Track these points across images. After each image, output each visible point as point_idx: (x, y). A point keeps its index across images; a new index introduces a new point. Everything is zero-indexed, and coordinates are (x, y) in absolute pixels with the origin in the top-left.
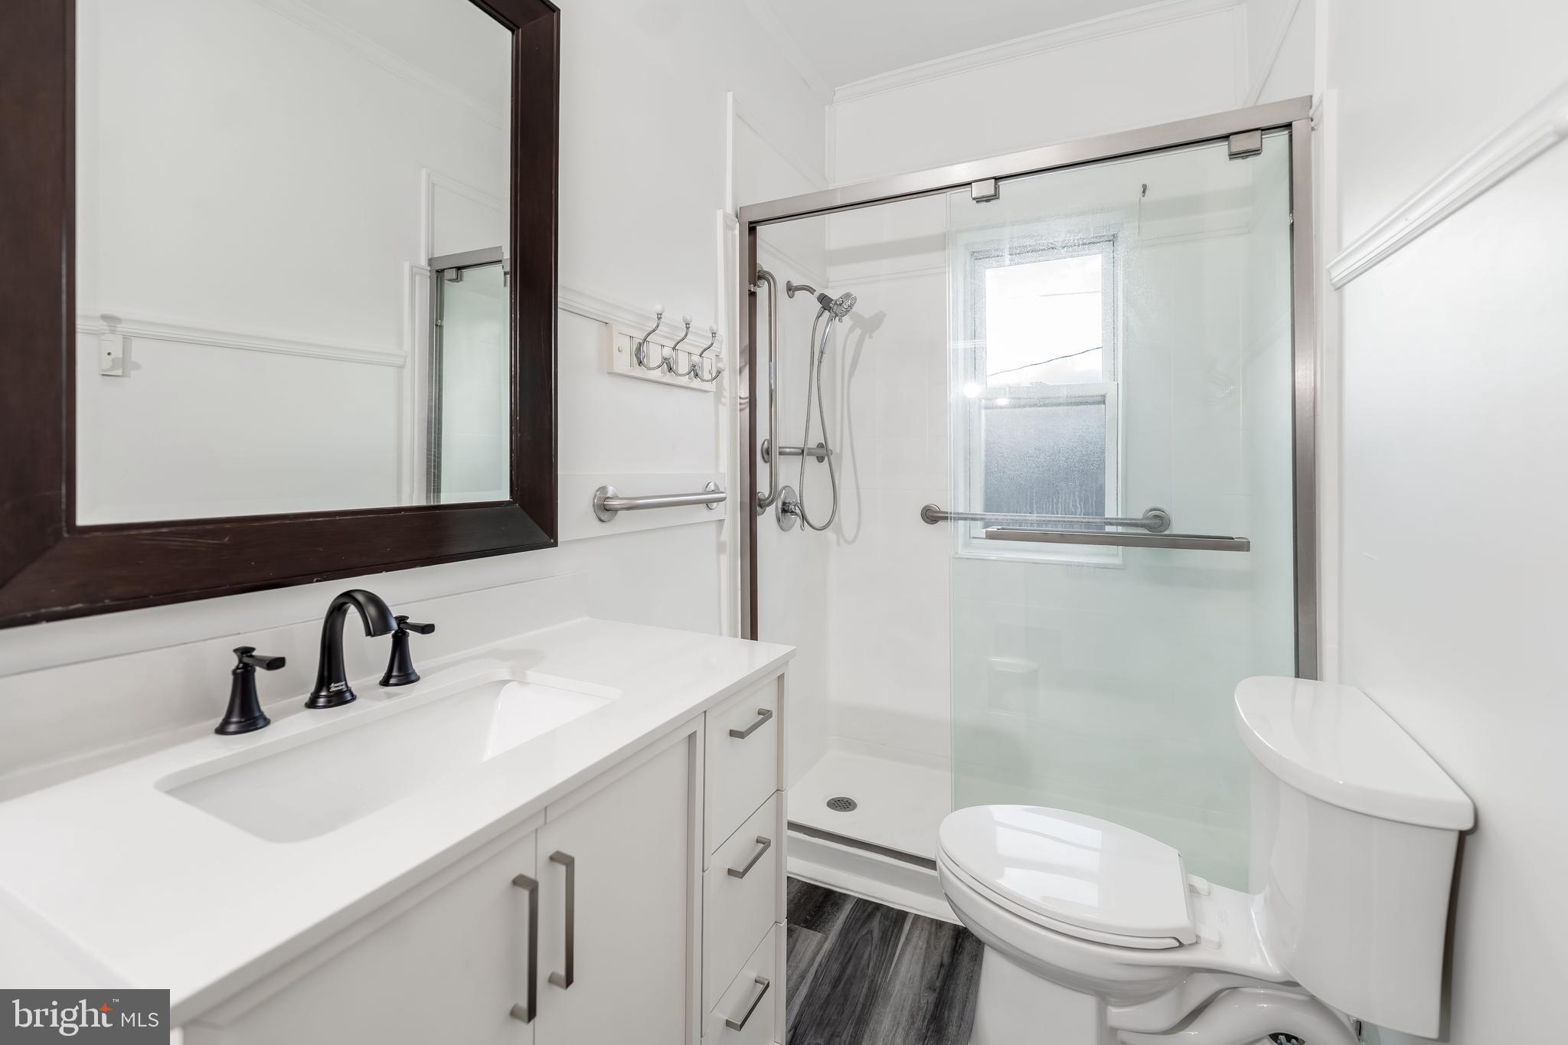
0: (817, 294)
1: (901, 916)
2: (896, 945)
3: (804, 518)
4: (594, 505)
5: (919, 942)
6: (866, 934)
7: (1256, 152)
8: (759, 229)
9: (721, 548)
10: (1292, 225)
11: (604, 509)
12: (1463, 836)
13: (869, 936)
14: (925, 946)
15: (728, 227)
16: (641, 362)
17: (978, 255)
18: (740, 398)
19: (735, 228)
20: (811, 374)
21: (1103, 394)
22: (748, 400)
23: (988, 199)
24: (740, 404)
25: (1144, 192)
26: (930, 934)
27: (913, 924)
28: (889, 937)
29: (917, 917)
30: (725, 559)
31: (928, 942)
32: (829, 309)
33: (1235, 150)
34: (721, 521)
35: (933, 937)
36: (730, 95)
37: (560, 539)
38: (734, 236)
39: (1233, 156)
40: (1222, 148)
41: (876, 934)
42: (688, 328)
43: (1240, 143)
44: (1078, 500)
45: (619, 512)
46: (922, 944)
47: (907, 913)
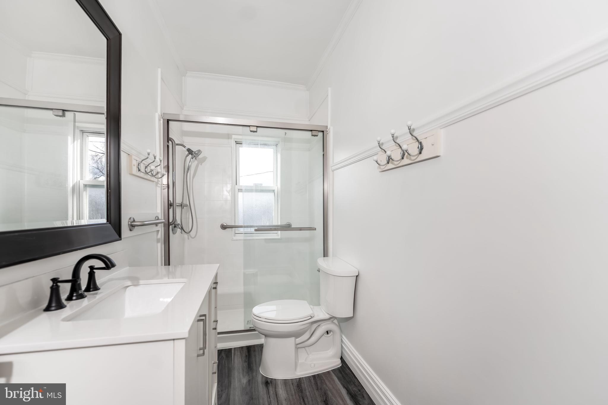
0: (186, 148)
1: (230, 350)
2: (231, 356)
3: (182, 228)
4: (129, 224)
5: (238, 353)
6: (221, 357)
7: (317, 136)
8: (170, 122)
9: (158, 241)
10: (323, 155)
11: (132, 227)
12: (357, 276)
13: (222, 358)
14: (240, 354)
15: (160, 120)
16: (139, 170)
17: (238, 143)
18: (163, 185)
19: (161, 120)
20: (184, 177)
21: (274, 189)
22: (167, 185)
23: (254, 132)
24: (163, 187)
25: (285, 134)
26: (240, 350)
27: (234, 350)
28: (228, 356)
29: (235, 348)
30: (159, 245)
31: (240, 353)
32: (192, 154)
33: (313, 134)
34: (158, 231)
35: (241, 351)
36: (159, 70)
37: (122, 237)
38: (161, 123)
39: (312, 135)
40: (310, 133)
41: (224, 356)
42: (155, 159)
43: (314, 133)
44: (267, 221)
45: (136, 227)
46: (239, 353)
47: (231, 349)
